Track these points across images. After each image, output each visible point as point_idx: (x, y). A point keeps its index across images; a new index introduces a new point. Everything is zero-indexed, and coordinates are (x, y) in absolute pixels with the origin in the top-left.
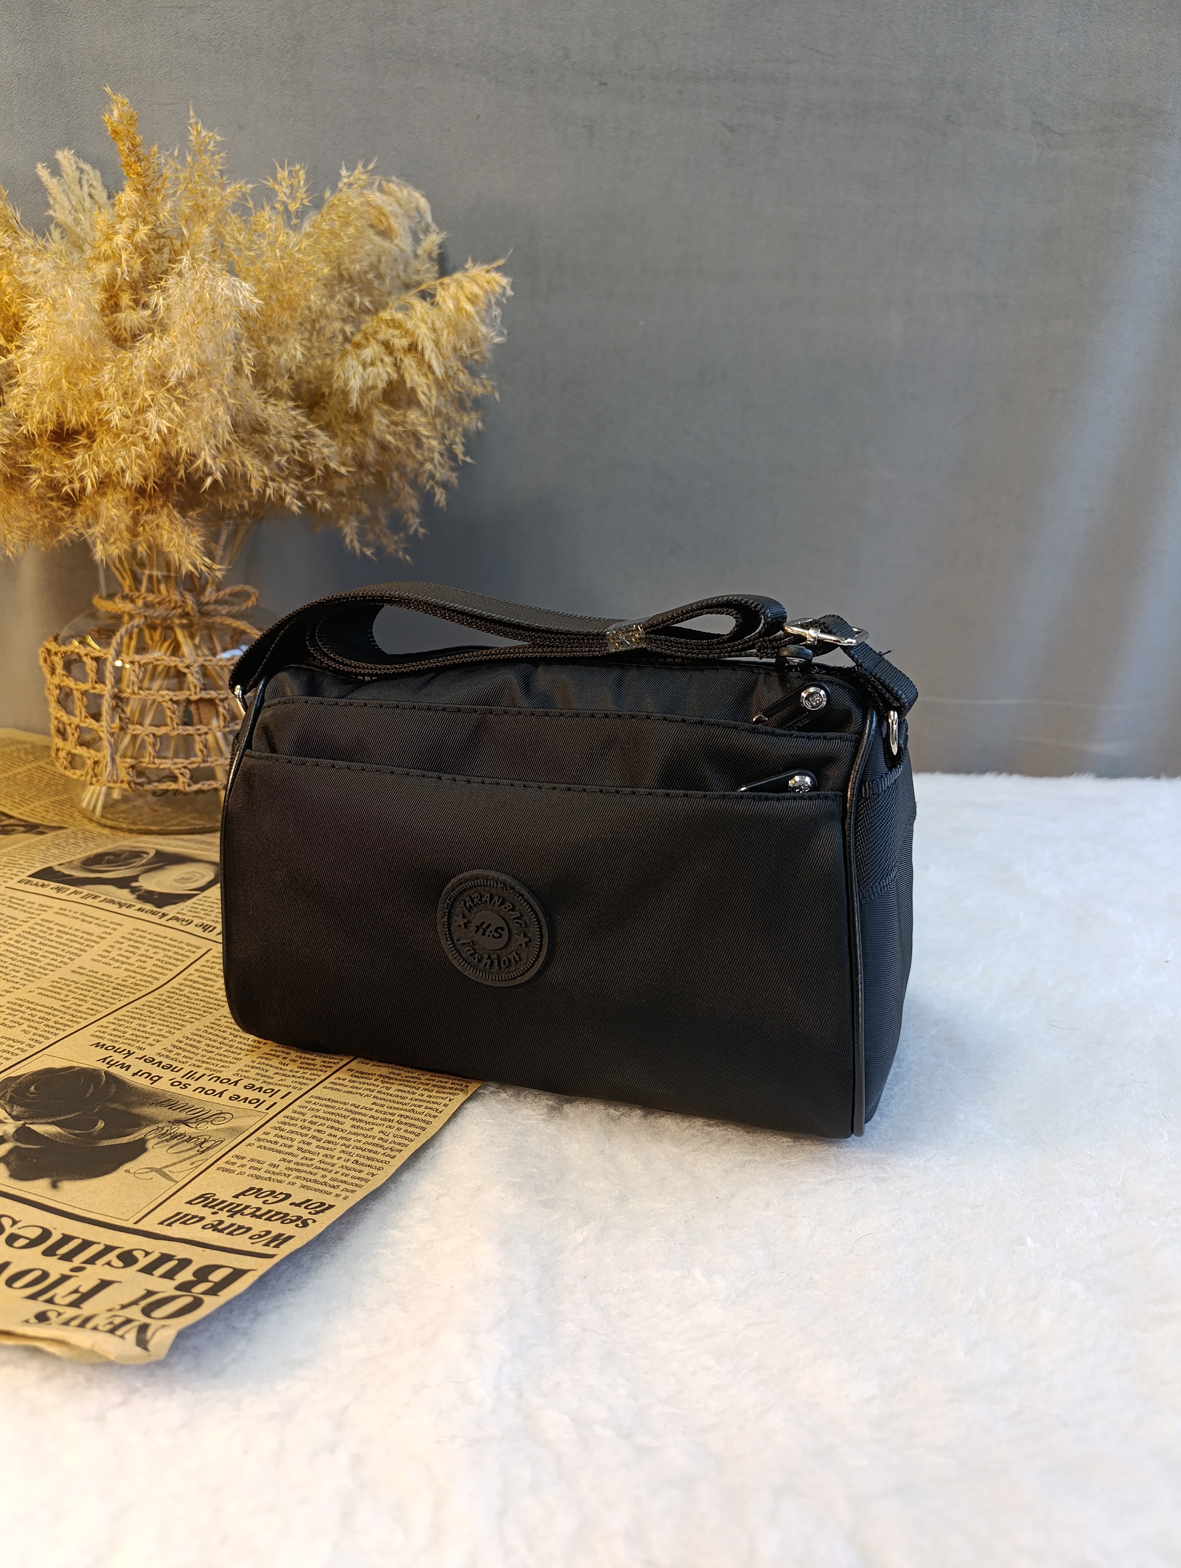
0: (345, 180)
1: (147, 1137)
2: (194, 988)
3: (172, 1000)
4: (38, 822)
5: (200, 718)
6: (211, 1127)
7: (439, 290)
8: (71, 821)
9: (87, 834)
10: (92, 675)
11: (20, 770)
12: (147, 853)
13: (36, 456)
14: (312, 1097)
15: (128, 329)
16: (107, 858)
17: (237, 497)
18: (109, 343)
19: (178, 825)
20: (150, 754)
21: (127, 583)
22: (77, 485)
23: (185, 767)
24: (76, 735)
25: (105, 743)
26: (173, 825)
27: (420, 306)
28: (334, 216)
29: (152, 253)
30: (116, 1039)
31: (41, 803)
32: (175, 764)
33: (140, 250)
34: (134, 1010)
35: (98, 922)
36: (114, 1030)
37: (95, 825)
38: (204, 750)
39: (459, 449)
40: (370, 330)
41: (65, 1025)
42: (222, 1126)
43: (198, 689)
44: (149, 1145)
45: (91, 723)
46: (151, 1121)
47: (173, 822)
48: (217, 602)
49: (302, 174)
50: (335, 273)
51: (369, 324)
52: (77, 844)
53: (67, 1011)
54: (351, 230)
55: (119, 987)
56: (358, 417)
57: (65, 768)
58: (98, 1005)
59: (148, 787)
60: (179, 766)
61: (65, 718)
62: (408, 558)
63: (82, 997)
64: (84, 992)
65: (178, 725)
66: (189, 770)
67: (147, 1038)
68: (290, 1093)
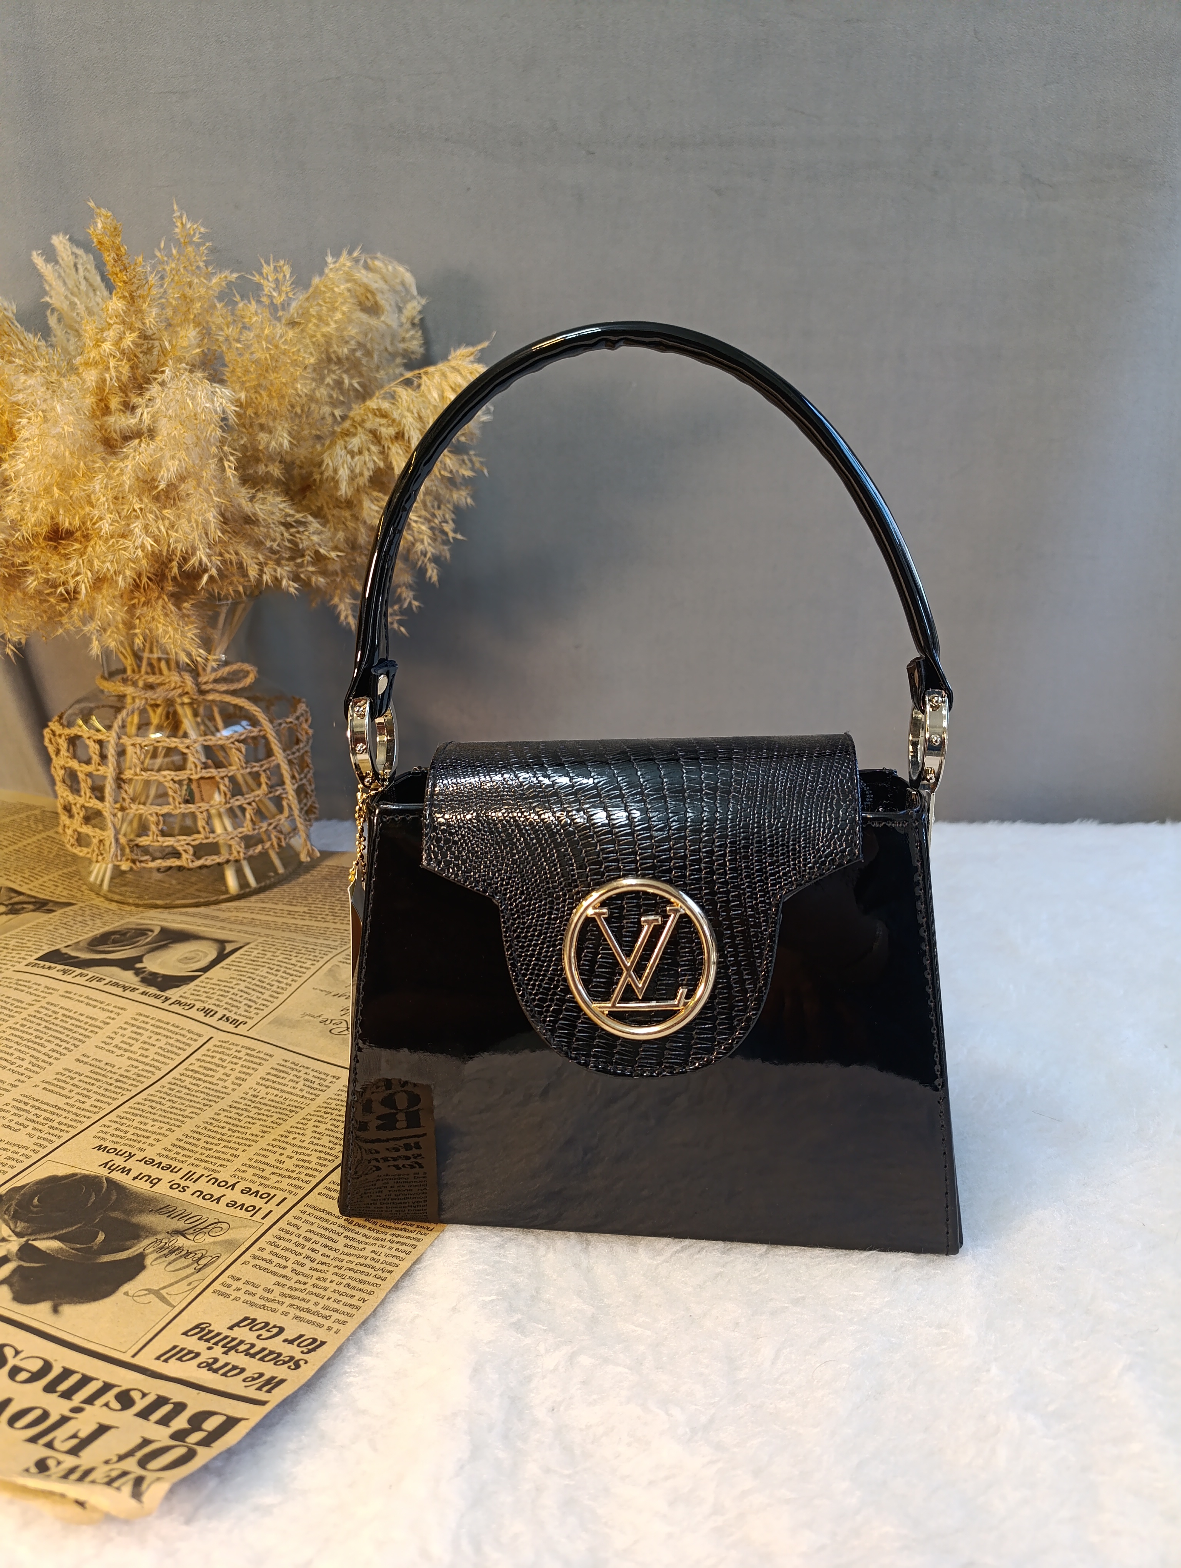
0: (331, 266)
1: (147, 1252)
2: (195, 1078)
3: (173, 1093)
4: (47, 898)
5: (202, 795)
6: (208, 1239)
7: (424, 378)
8: (79, 895)
9: (95, 911)
10: (96, 758)
11: (29, 841)
12: (152, 931)
13: (32, 558)
14: (307, 1205)
15: (118, 432)
16: (113, 937)
17: (231, 583)
18: (100, 448)
19: (183, 899)
20: (153, 833)
21: (129, 662)
22: (71, 585)
23: (188, 844)
24: (82, 814)
25: (110, 825)
26: (178, 899)
27: (404, 394)
28: (321, 302)
29: (141, 355)
30: (118, 1140)
31: (50, 877)
32: (179, 841)
33: (129, 356)
34: (136, 1106)
35: (103, 1006)
36: (116, 1129)
37: (102, 899)
38: (207, 827)
39: (448, 528)
40: (357, 418)
41: (69, 1126)
42: (219, 1238)
43: (199, 769)
44: (148, 1261)
45: (95, 804)
46: (150, 1232)
47: (178, 895)
48: (216, 681)
49: (287, 270)
50: (324, 356)
51: (357, 411)
52: (84, 922)
53: (71, 1109)
54: (338, 316)
55: (121, 1078)
56: (349, 504)
57: (72, 845)
58: (101, 1101)
59: (152, 865)
60: (183, 843)
61: (71, 798)
62: (402, 629)
63: (85, 1092)
64: (88, 1086)
65: (180, 804)
66: (192, 846)
67: (147, 1137)
68: (285, 1199)
